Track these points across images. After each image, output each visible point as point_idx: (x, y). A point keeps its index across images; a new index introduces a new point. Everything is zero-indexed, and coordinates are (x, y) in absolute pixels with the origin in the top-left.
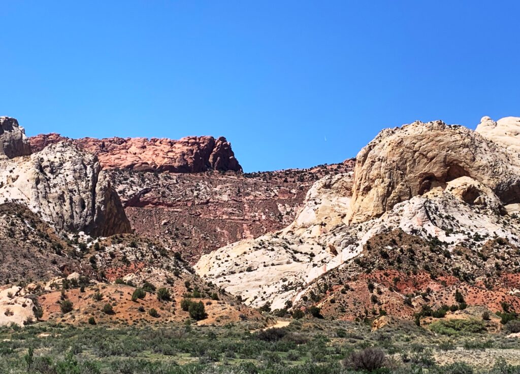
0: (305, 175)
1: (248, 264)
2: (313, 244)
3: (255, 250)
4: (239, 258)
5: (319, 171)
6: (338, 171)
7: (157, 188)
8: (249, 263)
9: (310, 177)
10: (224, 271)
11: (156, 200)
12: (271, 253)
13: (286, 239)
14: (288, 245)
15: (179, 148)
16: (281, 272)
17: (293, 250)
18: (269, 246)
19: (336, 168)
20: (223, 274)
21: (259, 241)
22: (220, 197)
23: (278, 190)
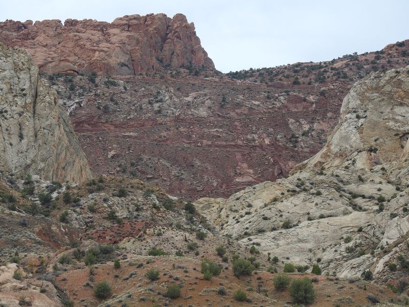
0: (325, 71)
1: (284, 217)
2: (381, 183)
3: (291, 195)
4: (268, 207)
5: (347, 65)
6: (376, 63)
7: (96, 100)
8: (285, 215)
9: (334, 75)
10: (247, 228)
11: (95, 120)
12: (318, 200)
13: (337, 176)
14: (341, 185)
15: (115, 35)
16: (336, 228)
17: (350, 193)
18: (312, 188)
19: (373, 59)
20: (246, 234)
21: (295, 181)
22: (196, 112)
23: (286, 97)
